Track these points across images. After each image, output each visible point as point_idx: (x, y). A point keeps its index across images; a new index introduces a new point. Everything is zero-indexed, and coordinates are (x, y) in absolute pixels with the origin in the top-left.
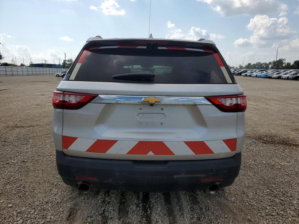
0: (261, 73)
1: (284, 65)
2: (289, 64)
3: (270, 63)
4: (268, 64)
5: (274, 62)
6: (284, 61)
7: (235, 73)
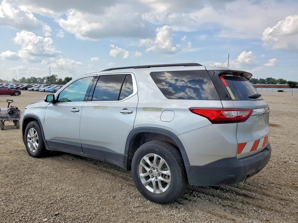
0: (49, 88)
1: (57, 81)
2: (60, 80)
3: (44, 78)
4: (43, 80)
5: (48, 78)
6: (56, 78)
7: (19, 88)
